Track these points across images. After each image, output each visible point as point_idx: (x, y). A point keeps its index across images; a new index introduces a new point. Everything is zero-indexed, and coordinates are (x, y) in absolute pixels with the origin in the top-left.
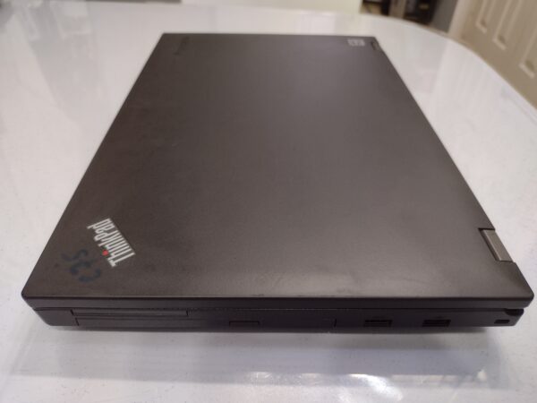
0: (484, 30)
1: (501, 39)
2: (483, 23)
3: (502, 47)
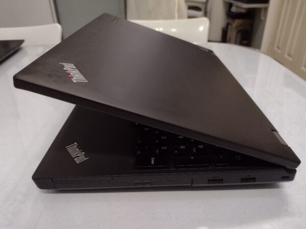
0: (279, 51)
1: (289, 55)
2: (278, 48)
3: (291, 59)
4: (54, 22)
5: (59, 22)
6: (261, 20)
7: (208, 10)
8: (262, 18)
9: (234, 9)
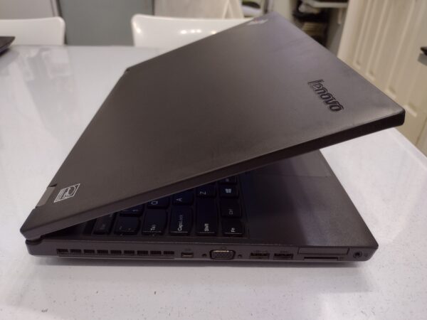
0: (359, 68)
2: (358, 63)
3: (373, 78)
4: (54, 15)
5: (61, 15)
6: (338, 25)
7: (270, 8)
8: (340, 22)
9: (303, 9)
